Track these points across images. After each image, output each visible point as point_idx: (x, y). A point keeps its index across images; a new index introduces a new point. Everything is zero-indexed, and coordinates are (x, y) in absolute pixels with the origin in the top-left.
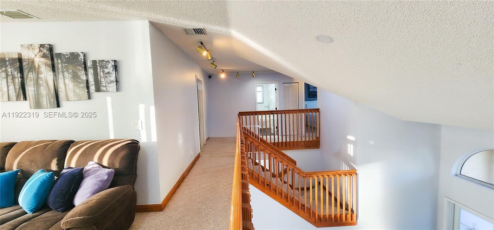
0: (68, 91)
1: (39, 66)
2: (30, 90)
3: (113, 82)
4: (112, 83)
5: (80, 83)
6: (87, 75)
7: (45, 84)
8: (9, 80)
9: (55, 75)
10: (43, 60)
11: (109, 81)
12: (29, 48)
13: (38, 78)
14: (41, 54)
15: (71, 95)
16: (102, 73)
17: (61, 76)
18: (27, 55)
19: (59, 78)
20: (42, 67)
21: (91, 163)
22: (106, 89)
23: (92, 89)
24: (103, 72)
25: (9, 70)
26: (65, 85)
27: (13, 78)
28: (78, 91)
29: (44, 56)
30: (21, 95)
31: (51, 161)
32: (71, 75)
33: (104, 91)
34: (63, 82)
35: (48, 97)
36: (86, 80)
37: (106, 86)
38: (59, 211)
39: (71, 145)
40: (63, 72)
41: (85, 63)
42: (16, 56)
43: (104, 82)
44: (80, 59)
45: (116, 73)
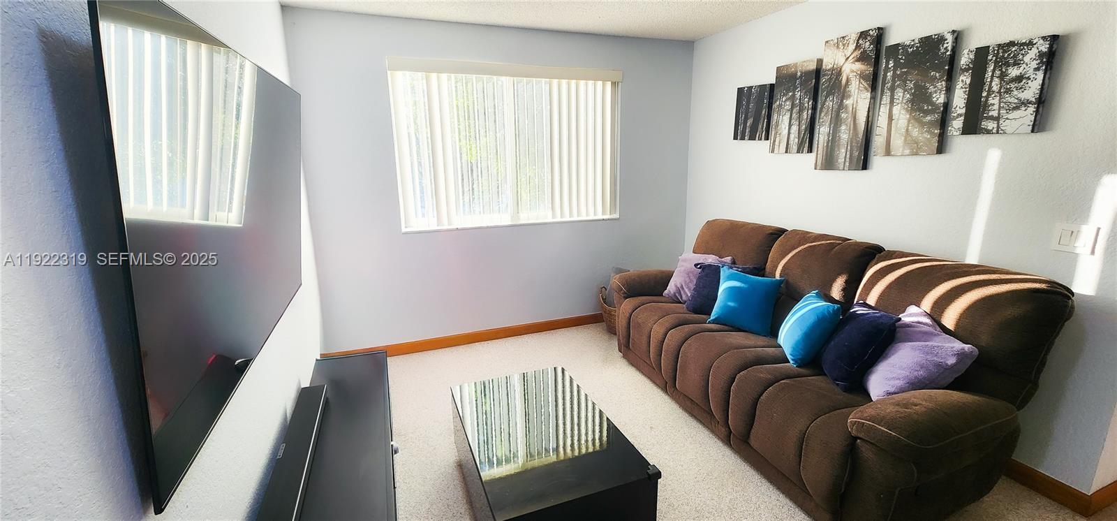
0: (893, 133)
1: (848, 80)
2: (822, 132)
3: (1025, 103)
4: (1023, 109)
5: (926, 113)
6: (949, 90)
7: (850, 120)
8: (794, 115)
9: (873, 98)
10: (859, 66)
11: (1016, 101)
12: (838, 47)
13: (841, 106)
14: (858, 53)
15: (897, 142)
16: (996, 81)
17: (886, 99)
18: (833, 59)
19: (880, 104)
20: (853, 83)
21: (912, 309)
22: (995, 126)
23: (954, 126)
24: (1002, 77)
25: (798, 95)
26: (890, 118)
27: (801, 112)
28: (915, 132)
29: (863, 58)
30: (805, 143)
31: (834, 280)
32: (908, 96)
33: (989, 132)
34: (888, 112)
35: (849, 147)
36: (944, 103)
37: (997, 119)
38: (838, 384)
39: (877, 256)
40: (892, 89)
41: (953, 59)
42: (813, 66)
43: (996, 107)
44: (942, 50)
45: (1047, 76)
